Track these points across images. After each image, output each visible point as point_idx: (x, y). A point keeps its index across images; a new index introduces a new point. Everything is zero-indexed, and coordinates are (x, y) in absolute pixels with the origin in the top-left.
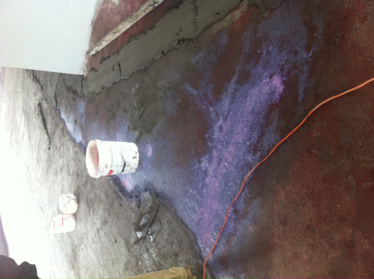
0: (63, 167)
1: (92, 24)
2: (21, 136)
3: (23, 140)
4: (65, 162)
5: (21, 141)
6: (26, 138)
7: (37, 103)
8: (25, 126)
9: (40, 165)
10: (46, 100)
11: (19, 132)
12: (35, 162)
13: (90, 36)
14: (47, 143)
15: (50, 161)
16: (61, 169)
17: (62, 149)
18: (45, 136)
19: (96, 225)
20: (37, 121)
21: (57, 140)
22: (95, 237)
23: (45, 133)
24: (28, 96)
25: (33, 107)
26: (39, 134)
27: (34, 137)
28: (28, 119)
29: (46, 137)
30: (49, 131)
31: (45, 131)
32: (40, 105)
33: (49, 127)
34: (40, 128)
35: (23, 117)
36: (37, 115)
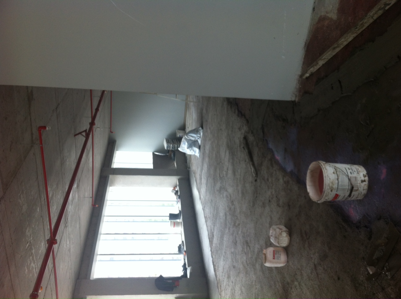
0: (272, 198)
1: (305, 46)
2: (225, 172)
3: (227, 174)
4: (273, 193)
5: (225, 176)
6: (230, 172)
7: (242, 137)
8: (229, 161)
9: (245, 198)
10: (252, 133)
11: (223, 167)
12: (240, 195)
13: (303, 59)
14: (253, 175)
15: (256, 193)
16: (270, 201)
17: (270, 180)
18: (251, 168)
19: (313, 261)
20: (242, 155)
21: (264, 172)
22: (311, 273)
23: (251, 166)
24: (232, 131)
25: (237, 141)
26: (244, 167)
27: (239, 171)
28: (233, 154)
29: (253, 169)
30: (256, 163)
31: (251, 164)
32: (245, 138)
33: (255, 158)
34: (245, 161)
35: (228, 152)
36: (243, 149)
